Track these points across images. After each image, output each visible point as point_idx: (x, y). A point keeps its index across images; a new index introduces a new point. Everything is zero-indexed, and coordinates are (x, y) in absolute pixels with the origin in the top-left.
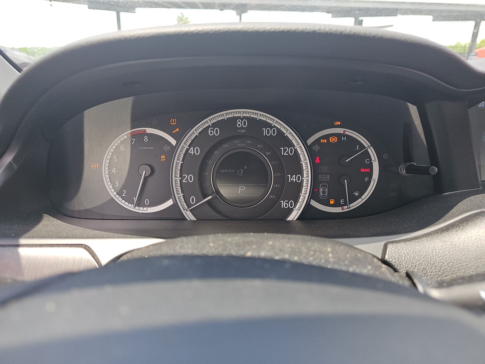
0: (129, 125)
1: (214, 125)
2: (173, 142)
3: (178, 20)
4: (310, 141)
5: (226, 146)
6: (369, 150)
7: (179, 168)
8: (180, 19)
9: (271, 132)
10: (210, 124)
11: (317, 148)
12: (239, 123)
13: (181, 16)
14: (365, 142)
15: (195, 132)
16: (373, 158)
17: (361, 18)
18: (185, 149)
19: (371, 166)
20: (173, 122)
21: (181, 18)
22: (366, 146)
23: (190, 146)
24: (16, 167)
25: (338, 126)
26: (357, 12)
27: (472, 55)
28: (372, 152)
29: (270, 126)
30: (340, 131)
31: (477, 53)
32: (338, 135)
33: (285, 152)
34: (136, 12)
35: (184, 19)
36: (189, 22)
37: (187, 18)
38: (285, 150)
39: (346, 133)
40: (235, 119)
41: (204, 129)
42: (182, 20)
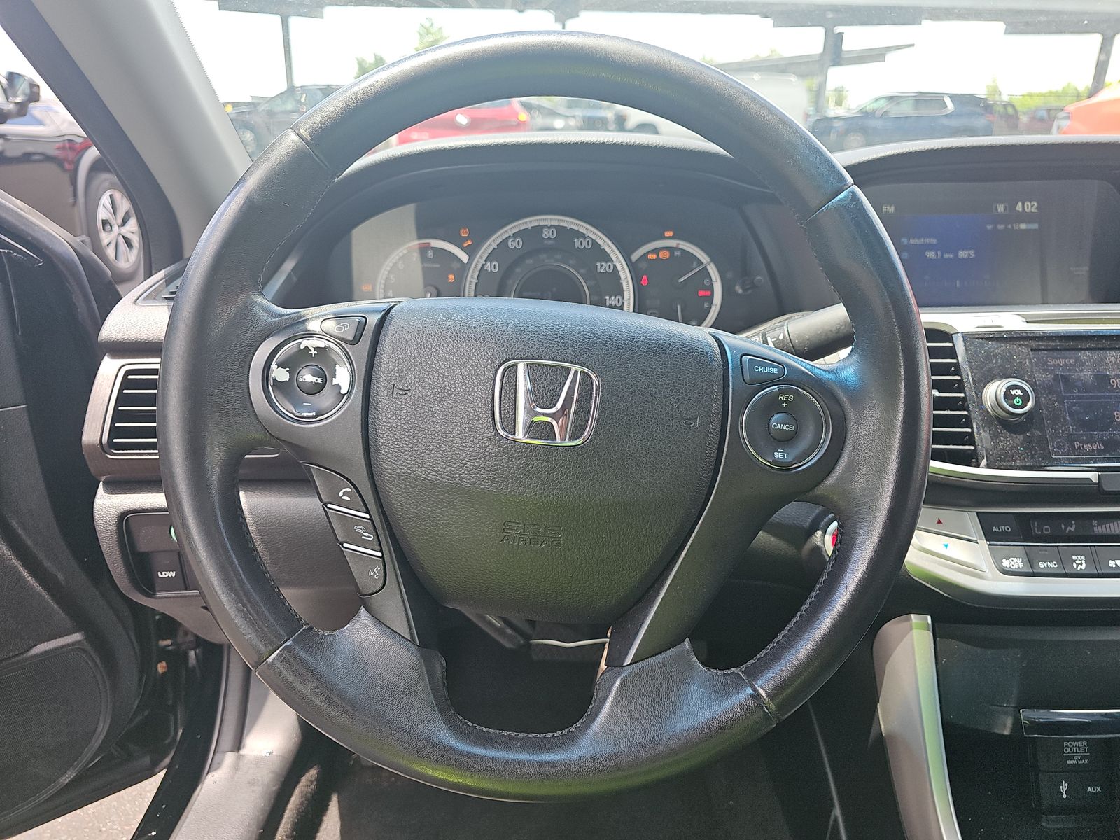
0: (414, 235)
1: (515, 235)
2: (464, 257)
3: (420, 34)
4: (635, 257)
5: (530, 261)
6: (709, 268)
7: (474, 288)
8: (425, 31)
9: (585, 243)
10: (511, 233)
11: (643, 265)
12: (546, 233)
13: (427, 24)
14: (704, 258)
15: (492, 243)
16: (714, 279)
17: (839, 29)
18: (481, 265)
19: (711, 288)
20: (465, 233)
21: (427, 29)
22: (704, 261)
23: (486, 261)
24: (295, 279)
25: (669, 238)
26: (830, 15)
27: (1060, 117)
28: (713, 271)
29: (583, 236)
30: (673, 243)
31: (1069, 113)
32: (671, 249)
33: (602, 268)
34: (324, 15)
35: (433, 30)
36: (446, 38)
37: (440, 28)
38: (602, 266)
39: (681, 247)
40: (540, 228)
41: (503, 240)
42: (428, 33)
